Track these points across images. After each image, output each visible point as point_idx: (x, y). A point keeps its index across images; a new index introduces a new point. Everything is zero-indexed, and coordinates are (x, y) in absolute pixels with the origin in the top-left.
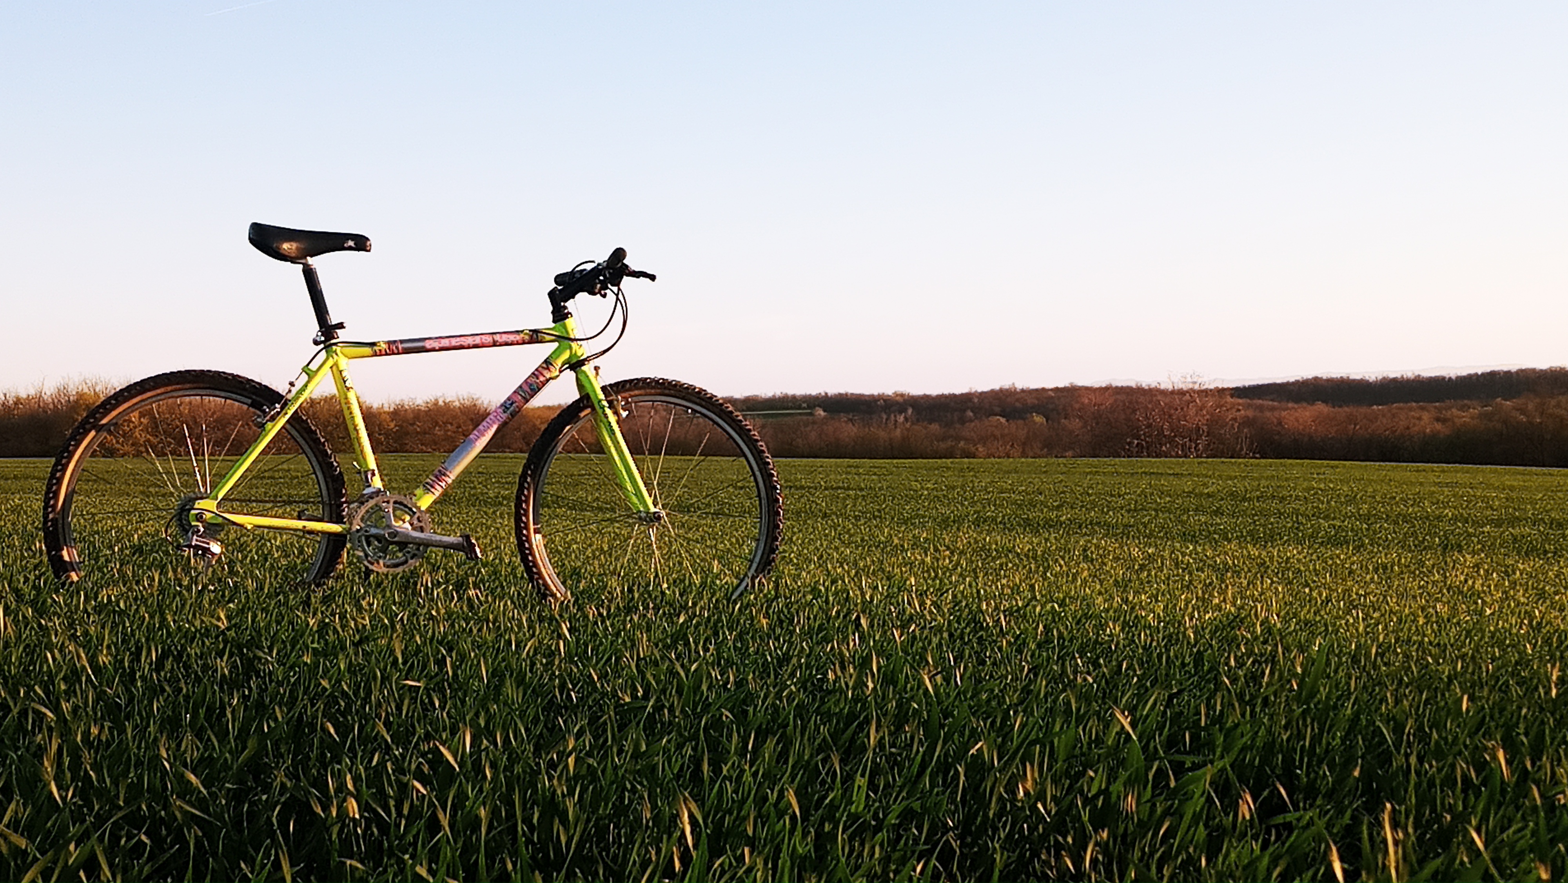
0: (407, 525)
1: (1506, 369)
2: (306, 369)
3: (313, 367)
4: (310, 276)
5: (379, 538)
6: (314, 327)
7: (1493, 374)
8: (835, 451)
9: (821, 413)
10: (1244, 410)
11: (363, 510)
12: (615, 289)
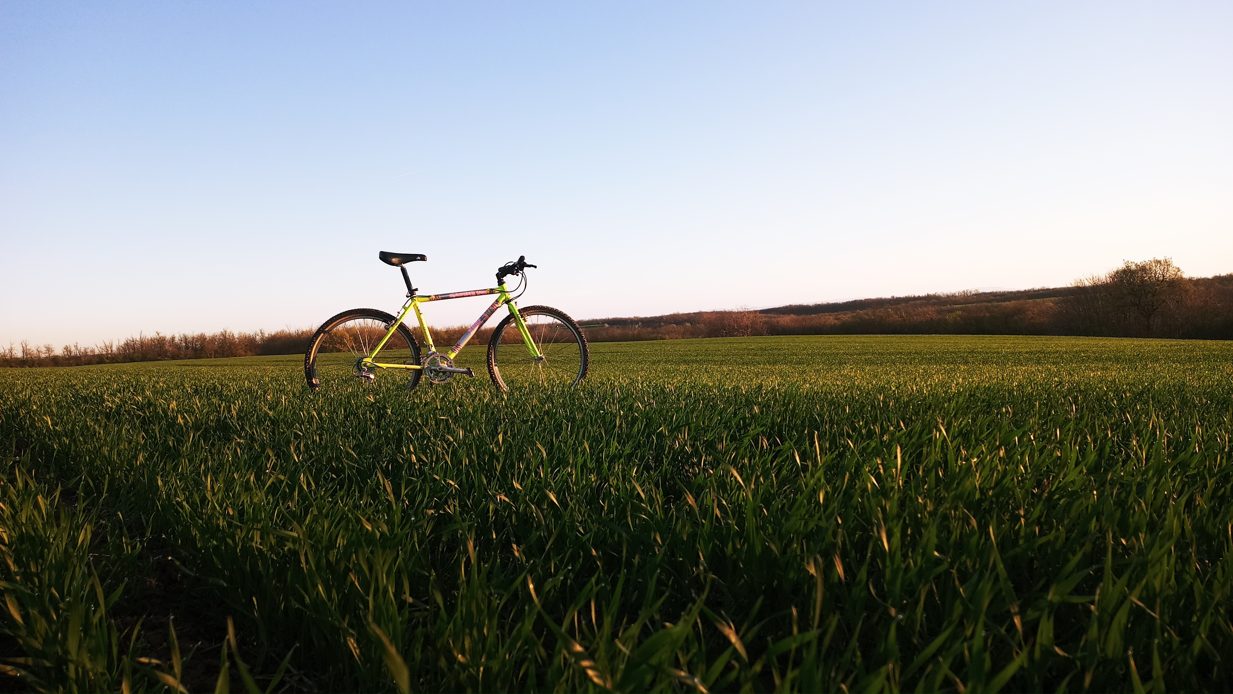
0: (446, 365)
1: (860, 299)
2: (404, 307)
3: (407, 306)
4: (404, 271)
5: (435, 370)
6: (406, 290)
7: (855, 301)
8: (613, 339)
9: (607, 325)
10: (764, 318)
11: (429, 360)
12: (521, 272)
